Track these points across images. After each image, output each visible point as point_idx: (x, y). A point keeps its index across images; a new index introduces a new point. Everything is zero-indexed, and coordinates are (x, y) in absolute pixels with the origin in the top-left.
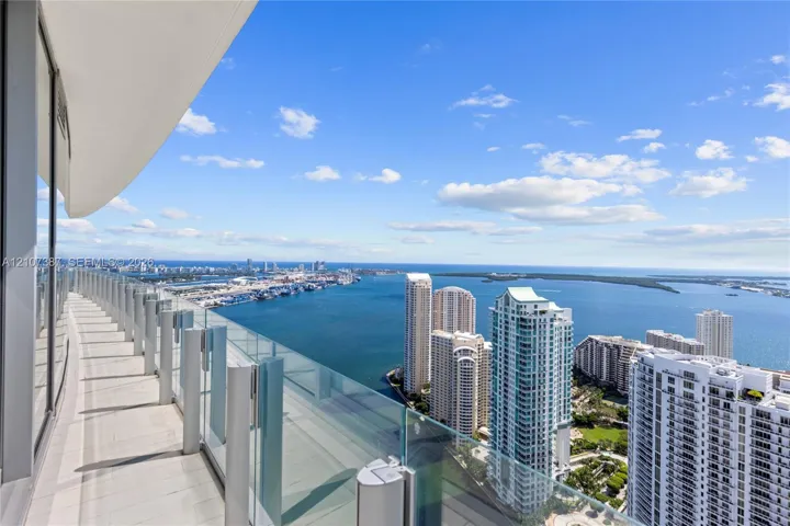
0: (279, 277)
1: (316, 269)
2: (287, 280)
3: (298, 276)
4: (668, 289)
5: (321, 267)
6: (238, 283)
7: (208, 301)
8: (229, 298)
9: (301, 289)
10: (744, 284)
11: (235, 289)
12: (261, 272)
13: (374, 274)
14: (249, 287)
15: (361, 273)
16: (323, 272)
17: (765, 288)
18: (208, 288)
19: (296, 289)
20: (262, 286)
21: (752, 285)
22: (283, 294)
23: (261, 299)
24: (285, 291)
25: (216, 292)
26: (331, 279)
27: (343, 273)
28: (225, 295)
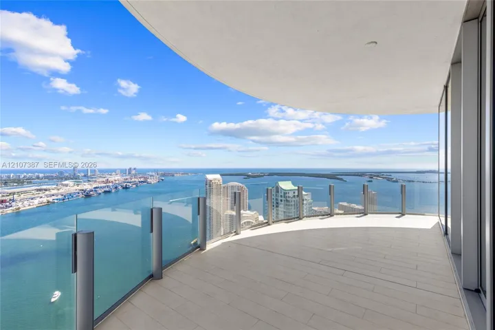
0: (101, 180)
1: (129, 173)
2: (107, 181)
3: (116, 178)
4: (341, 179)
5: (133, 172)
6: (67, 185)
7: (41, 200)
8: (60, 197)
9: (120, 187)
10: (375, 176)
11: (63, 190)
12: (85, 176)
13: (173, 176)
14: (76, 187)
15: (164, 175)
16: (135, 176)
17: (383, 178)
18: (40, 190)
19: (116, 188)
20: (87, 187)
21: (378, 176)
22: (105, 192)
23: (88, 196)
24: (107, 189)
25: (47, 193)
26: (142, 180)
27: (151, 176)
28: (57, 195)
